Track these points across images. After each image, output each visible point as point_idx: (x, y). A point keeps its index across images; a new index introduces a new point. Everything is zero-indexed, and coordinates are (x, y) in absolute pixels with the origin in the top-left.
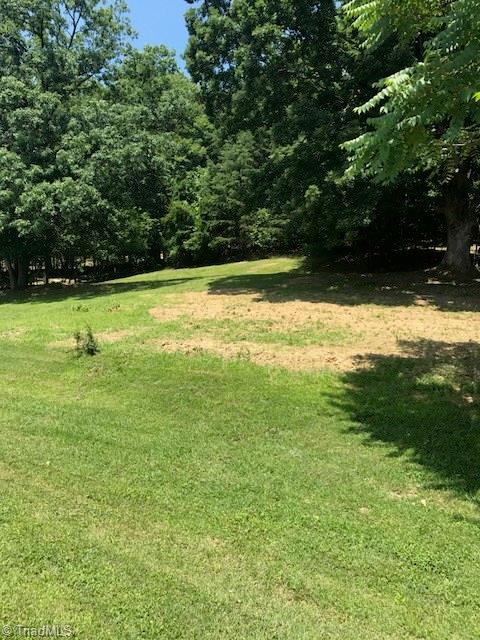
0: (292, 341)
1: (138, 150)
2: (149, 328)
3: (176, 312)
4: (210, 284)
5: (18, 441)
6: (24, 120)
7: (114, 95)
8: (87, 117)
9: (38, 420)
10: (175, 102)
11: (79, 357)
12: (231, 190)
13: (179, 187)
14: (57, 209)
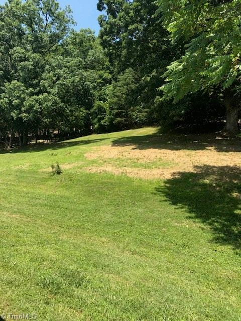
0: (146, 167)
1: (78, 79)
2: (84, 162)
3: (96, 155)
4: (113, 141)
5: (30, 209)
6: (25, 67)
7: (66, 53)
8: (54, 65)
9: (38, 201)
10: (95, 56)
11: (53, 175)
12: (124, 95)
13: (99, 94)
14: (41, 108)
